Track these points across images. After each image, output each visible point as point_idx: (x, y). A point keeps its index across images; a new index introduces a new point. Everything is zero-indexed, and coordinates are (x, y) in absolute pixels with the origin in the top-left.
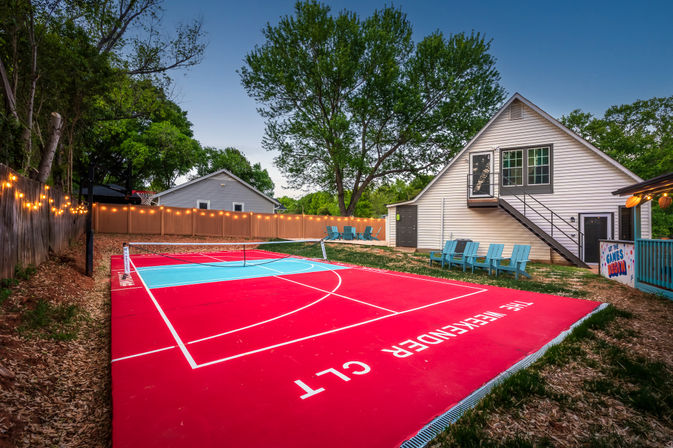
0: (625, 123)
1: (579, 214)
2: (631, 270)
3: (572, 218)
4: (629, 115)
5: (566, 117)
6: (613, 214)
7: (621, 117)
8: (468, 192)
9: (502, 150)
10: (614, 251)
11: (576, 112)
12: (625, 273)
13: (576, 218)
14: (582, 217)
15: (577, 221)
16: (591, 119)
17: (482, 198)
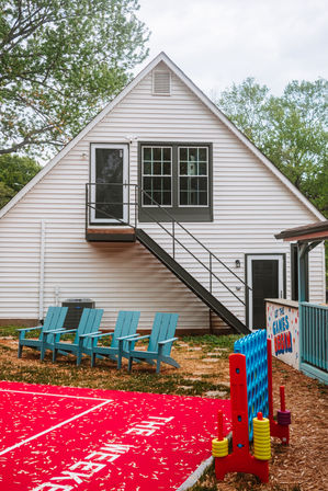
0: (307, 106)
1: (246, 255)
2: (296, 346)
3: (237, 262)
4: (311, 96)
5: (237, 86)
6: (284, 255)
7: (302, 98)
8: (87, 215)
9: (141, 144)
10: (280, 317)
11: (249, 80)
12: (290, 350)
13: (242, 261)
14: (250, 259)
15: (242, 265)
16: (268, 95)
17: (109, 225)
